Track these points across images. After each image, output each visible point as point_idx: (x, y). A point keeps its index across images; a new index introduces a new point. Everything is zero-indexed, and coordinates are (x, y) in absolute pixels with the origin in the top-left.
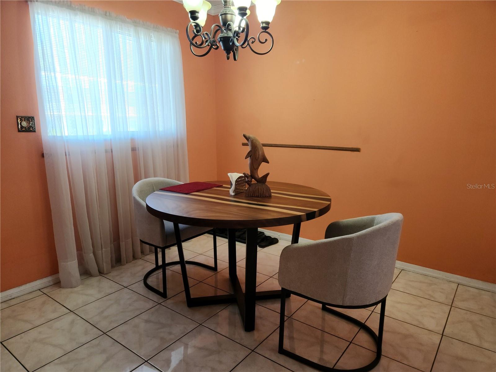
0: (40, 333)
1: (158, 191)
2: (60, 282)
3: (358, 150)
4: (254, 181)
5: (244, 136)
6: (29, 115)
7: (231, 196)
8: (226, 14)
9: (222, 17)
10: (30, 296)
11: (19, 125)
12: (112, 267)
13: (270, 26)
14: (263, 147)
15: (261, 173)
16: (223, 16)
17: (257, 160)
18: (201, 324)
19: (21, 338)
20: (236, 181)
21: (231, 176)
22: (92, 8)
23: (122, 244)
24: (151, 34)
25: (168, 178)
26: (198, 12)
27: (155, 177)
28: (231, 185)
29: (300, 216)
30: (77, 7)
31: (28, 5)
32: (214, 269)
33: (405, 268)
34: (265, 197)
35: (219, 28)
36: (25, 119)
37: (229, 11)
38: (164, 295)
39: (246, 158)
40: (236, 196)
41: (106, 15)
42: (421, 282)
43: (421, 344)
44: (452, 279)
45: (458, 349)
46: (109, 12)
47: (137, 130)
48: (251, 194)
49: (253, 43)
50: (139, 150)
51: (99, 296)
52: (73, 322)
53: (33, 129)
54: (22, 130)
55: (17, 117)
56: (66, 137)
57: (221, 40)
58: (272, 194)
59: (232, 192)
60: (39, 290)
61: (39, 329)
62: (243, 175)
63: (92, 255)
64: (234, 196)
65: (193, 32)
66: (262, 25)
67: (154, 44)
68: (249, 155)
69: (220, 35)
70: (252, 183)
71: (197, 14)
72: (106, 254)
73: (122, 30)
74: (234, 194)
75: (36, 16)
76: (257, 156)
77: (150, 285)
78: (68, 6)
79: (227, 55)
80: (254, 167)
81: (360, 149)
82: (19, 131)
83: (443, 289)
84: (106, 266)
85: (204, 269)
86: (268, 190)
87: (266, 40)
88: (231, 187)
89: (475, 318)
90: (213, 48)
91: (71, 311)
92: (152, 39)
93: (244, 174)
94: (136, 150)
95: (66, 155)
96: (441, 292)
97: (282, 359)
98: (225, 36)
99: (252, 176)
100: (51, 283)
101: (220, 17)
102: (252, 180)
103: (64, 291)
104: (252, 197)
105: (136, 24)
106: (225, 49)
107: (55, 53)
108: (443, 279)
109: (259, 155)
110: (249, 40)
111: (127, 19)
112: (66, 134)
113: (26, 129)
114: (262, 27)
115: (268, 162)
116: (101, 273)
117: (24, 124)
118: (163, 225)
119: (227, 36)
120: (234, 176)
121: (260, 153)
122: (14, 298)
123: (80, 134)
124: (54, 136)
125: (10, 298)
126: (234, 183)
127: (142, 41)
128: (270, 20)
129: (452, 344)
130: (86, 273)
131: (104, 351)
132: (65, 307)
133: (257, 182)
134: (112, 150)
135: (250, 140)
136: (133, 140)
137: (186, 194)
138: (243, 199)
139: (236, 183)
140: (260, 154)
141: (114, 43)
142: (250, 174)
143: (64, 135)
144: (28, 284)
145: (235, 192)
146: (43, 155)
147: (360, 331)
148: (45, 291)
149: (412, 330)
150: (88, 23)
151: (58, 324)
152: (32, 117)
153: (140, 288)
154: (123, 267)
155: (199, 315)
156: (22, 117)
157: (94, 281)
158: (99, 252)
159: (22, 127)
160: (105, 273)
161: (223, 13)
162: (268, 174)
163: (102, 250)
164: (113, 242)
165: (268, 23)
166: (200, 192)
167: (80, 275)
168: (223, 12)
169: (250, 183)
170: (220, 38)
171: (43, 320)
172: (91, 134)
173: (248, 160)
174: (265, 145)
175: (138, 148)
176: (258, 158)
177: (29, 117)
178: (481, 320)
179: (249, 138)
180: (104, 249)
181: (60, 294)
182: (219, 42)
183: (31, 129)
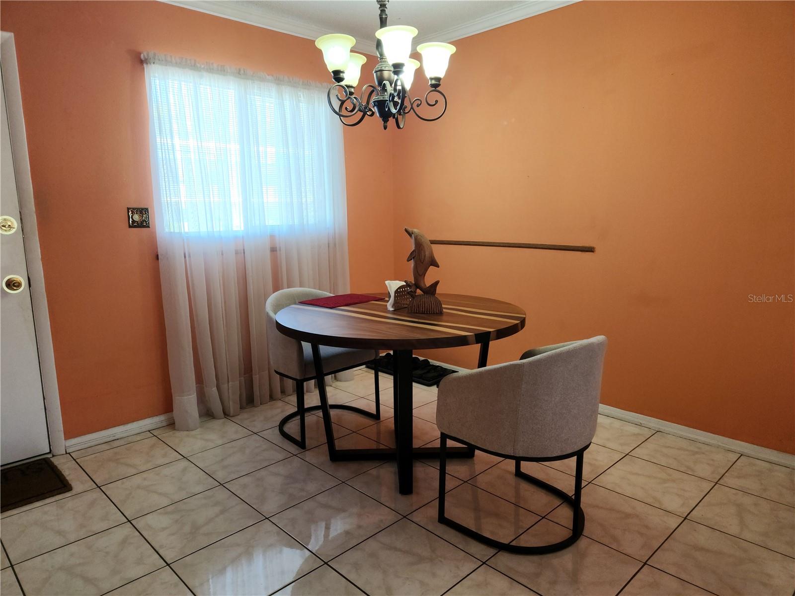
0: (145, 479)
1: (298, 305)
2: (174, 423)
3: (590, 250)
4: (419, 291)
5: (406, 230)
6: (142, 206)
7: (389, 312)
8: (381, 71)
9: (376, 75)
10: (138, 438)
11: (131, 219)
12: (240, 408)
13: (441, 83)
14: (432, 245)
15: (428, 281)
16: (378, 73)
17: (422, 263)
18: (344, 482)
19: (123, 483)
20: (396, 292)
21: (390, 285)
22: (221, 66)
23: (256, 378)
24: (299, 94)
25: (320, 290)
26: (343, 72)
27: (300, 287)
28: (390, 297)
29: (465, 336)
30: (203, 66)
31: (143, 69)
32: (376, 417)
33: (662, 428)
34: (434, 313)
35: (372, 89)
36: (137, 211)
37: (386, 67)
38: (301, 444)
39: (408, 261)
40: (396, 312)
41: (239, 73)
42: (680, 449)
43: (647, 527)
44: (733, 448)
45: (703, 537)
46: (244, 69)
47: (279, 224)
48: (414, 309)
49: (418, 106)
50: (280, 250)
51: (220, 442)
52: (184, 470)
53: (147, 224)
54: (134, 225)
55: (128, 209)
56: (187, 233)
57: (375, 105)
58: (444, 310)
59: (391, 306)
60: (149, 431)
61: (145, 475)
62: (405, 284)
63: (215, 389)
64: (394, 312)
65: (336, 97)
66: (431, 82)
67: (303, 106)
68: (412, 257)
69: (374, 98)
70: (417, 294)
71: (341, 74)
72: (233, 388)
73: (260, 91)
74: (393, 309)
75: (152, 81)
76: (423, 257)
77: (287, 432)
78: (191, 66)
79: (384, 123)
80: (420, 273)
81: (594, 248)
82: (130, 227)
83: (713, 460)
84: (232, 407)
85: (362, 416)
86: (439, 304)
87: (437, 102)
88: (389, 300)
89: (747, 501)
90: (368, 115)
91: (184, 457)
92: (300, 99)
93: (405, 282)
94: (276, 251)
95: (185, 257)
96: (708, 464)
97: (442, 529)
98: (380, 99)
99: (417, 285)
100: (164, 424)
101: (375, 74)
102: (416, 290)
103: (178, 434)
104: (417, 313)
105: (278, 82)
106: (381, 115)
107: (175, 126)
108: (718, 447)
109: (425, 256)
110: (413, 102)
111: (267, 76)
112: (186, 230)
113: (138, 224)
114: (430, 84)
115: (438, 266)
116: (226, 414)
117: (136, 217)
118: (300, 348)
119: (382, 99)
120: (393, 285)
121: (427, 253)
122: (118, 439)
123: (203, 229)
124: (171, 232)
125: (114, 438)
126: (392, 294)
127: (287, 103)
128: (441, 74)
129: (695, 530)
130: (207, 414)
131: (216, 504)
132: (177, 452)
133: (423, 293)
134: (244, 250)
135: (413, 235)
136: (272, 237)
137: (331, 308)
138: (405, 316)
139: (395, 295)
140: (427, 255)
141: (249, 110)
142: (414, 283)
143: (183, 231)
144: (135, 422)
145: (394, 307)
146: (157, 257)
147: (562, 505)
148: (155, 433)
149: (640, 508)
150: (217, 85)
151: (166, 471)
152: (146, 209)
153: (274, 435)
154: (256, 409)
155: (344, 471)
156: (134, 209)
157: (216, 424)
158: (225, 387)
159: (134, 221)
160: (231, 415)
161: (377, 70)
162: (437, 283)
163: (228, 384)
164: (245, 374)
165: (438, 79)
166: (351, 307)
167: (200, 416)
168: (378, 68)
169: (413, 294)
170: (374, 102)
171: (149, 466)
172: (216, 229)
173: (412, 263)
174: (433, 242)
175: (280, 248)
176: (424, 259)
177: (143, 209)
178: (756, 505)
179: (412, 233)
180: (230, 383)
181: (173, 438)
182: (374, 107)
183: (143, 224)
